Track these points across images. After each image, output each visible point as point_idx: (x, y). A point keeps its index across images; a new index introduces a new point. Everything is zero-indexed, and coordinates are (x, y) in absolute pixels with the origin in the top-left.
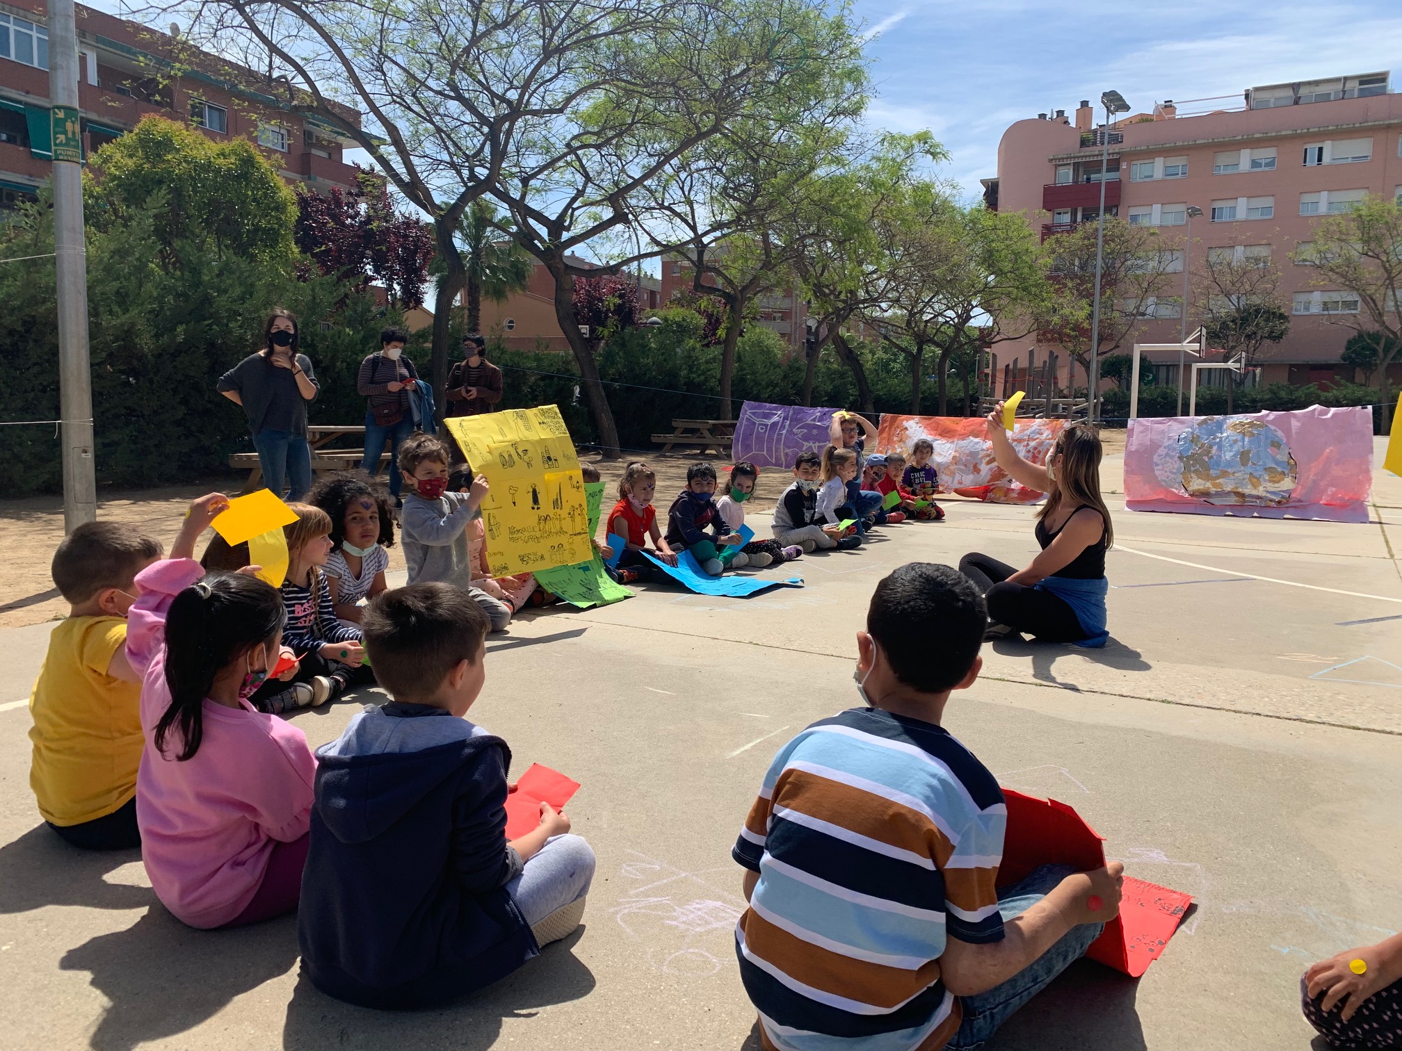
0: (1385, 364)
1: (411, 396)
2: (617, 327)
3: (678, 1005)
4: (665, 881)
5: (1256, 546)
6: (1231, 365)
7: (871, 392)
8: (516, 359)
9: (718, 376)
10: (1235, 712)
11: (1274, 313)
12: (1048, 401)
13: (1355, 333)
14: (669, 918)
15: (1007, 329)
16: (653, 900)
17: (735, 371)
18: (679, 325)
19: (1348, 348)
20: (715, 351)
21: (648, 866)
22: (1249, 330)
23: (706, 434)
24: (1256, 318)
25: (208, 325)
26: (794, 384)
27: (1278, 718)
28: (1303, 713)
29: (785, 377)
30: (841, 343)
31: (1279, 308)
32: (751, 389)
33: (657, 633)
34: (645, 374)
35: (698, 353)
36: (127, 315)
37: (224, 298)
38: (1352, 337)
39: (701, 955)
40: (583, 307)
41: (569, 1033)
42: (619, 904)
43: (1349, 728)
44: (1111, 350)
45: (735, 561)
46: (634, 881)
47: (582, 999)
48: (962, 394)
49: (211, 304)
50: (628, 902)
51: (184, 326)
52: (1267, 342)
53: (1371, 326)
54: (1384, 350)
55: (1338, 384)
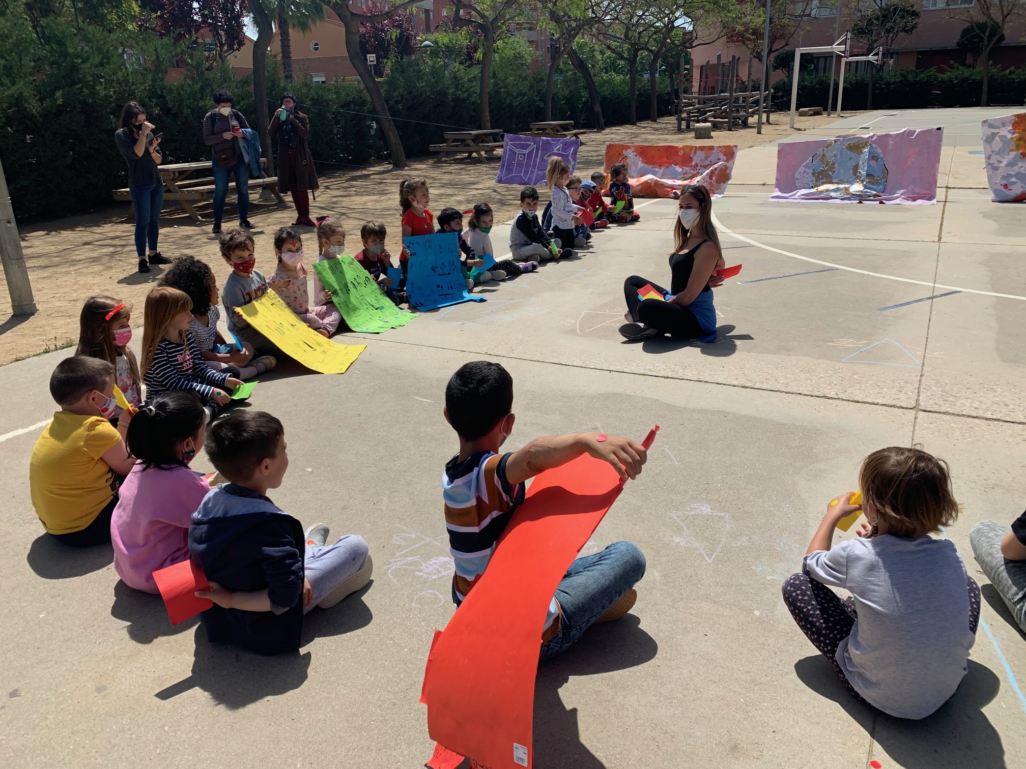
0: (989, 49)
1: (242, 143)
2: (397, 58)
3: (419, 627)
4: (417, 545)
5: (849, 235)
6: (871, 58)
7: (599, 93)
8: (320, 92)
9: (479, 91)
10: (786, 393)
11: (908, 11)
12: (731, 95)
13: (969, 24)
14: (418, 571)
15: (703, 34)
16: (409, 559)
17: (491, 86)
18: (447, 47)
19: (962, 37)
20: (476, 71)
21: (408, 535)
22: (889, 25)
23: (471, 143)
24: (894, 14)
25: (79, 89)
26: (539, 92)
27: (812, 396)
28: (828, 391)
29: (531, 87)
30: (573, 54)
31: (912, 6)
32: (505, 99)
33: (424, 349)
34: (421, 95)
35: (461, 74)
36: (16, 87)
37: (88, 65)
38: (966, 27)
39: (434, 594)
40: (370, 37)
41: (360, 648)
42: (390, 563)
43: (853, 401)
44: (782, 48)
45: (482, 278)
46: (400, 547)
47: (366, 627)
48: (669, 89)
49: (78, 70)
50: (395, 562)
51: (61, 91)
52: (902, 35)
53: (981, 19)
54: (988, 37)
55: (952, 67)
